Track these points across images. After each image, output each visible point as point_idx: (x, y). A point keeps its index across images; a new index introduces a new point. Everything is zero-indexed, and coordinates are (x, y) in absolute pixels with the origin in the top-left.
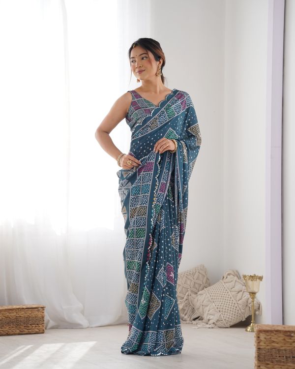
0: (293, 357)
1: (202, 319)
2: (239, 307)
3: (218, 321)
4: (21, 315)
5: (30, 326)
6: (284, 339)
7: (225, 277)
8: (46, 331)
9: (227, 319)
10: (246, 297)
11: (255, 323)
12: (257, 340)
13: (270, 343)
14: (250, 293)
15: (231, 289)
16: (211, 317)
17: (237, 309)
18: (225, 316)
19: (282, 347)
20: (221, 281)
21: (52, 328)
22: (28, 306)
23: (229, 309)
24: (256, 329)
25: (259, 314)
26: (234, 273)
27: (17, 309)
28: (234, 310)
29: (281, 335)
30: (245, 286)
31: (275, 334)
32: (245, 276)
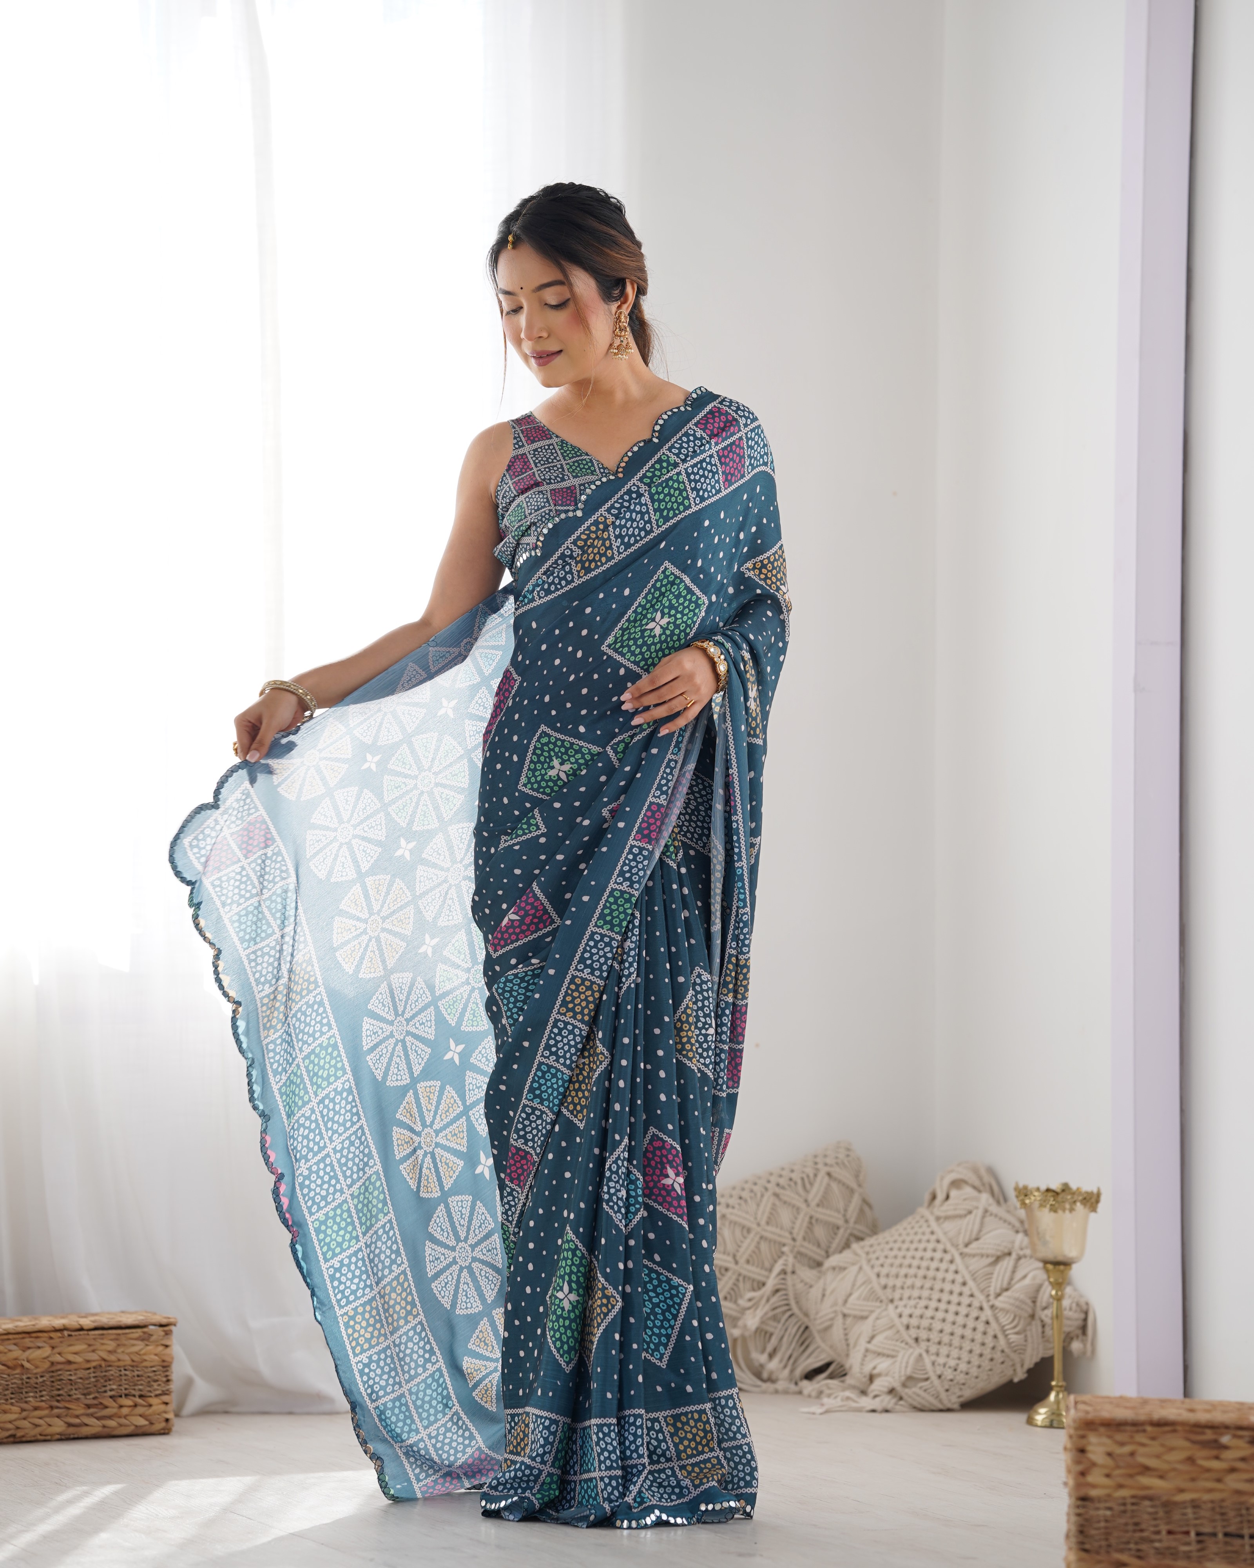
0: (1226, 1535)
1: (841, 1374)
2: (997, 1319)
3: (909, 1381)
4: (71, 1358)
5: (108, 1402)
6: (1191, 1460)
7: (941, 1196)
8: (177, 1424)
9: (949, 1374)
10: (1027, 1281)
11: (1068, 1389)
12: (1078, 1462)
13: (1131, 1476)
14: (1046, 1262)
15: (967, 1245)
16: (883, 1365)
17: (991, 1333)
18: (941, 1360)
19: (1181, 1491)
20: (923, 1211)
21: (206, 1412)
22: (104, 1320)
23: (959, 1331)
24: (1069, 1417)
25: (1084, 1353)
26: (980, 1178)
27: (56, 1330)
28: (979, 1337)
29: (1177, 1441)
30: (1026, 1233)
31: (1153, 1438)
32: (1023, 1193)
